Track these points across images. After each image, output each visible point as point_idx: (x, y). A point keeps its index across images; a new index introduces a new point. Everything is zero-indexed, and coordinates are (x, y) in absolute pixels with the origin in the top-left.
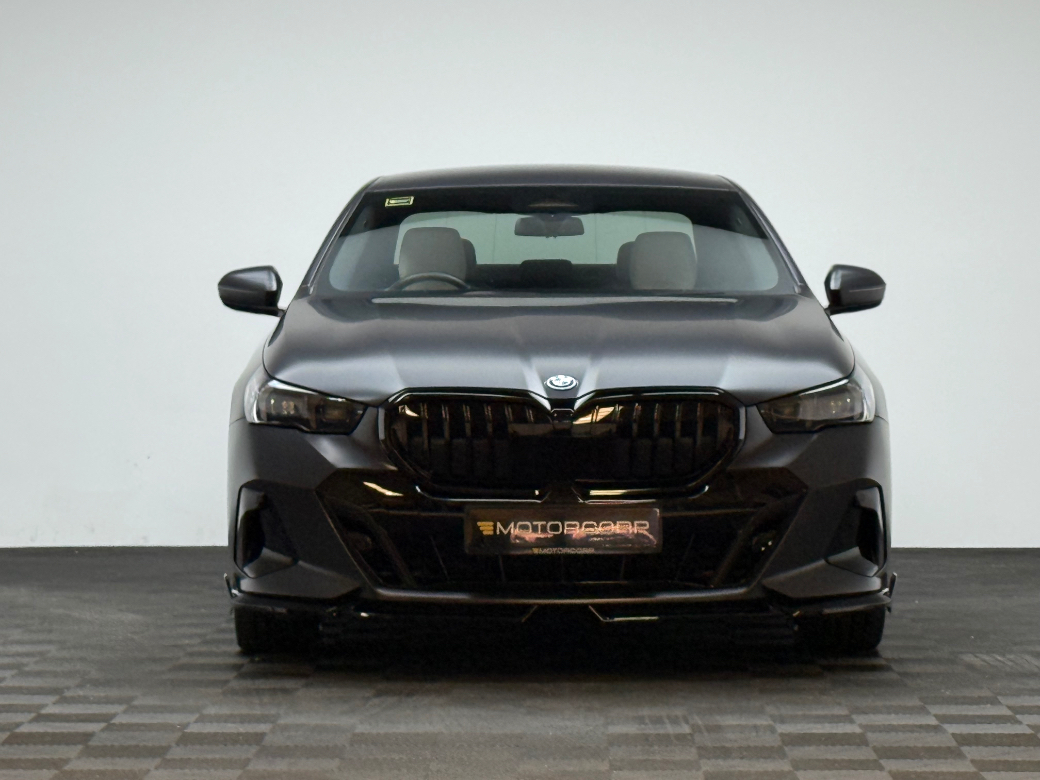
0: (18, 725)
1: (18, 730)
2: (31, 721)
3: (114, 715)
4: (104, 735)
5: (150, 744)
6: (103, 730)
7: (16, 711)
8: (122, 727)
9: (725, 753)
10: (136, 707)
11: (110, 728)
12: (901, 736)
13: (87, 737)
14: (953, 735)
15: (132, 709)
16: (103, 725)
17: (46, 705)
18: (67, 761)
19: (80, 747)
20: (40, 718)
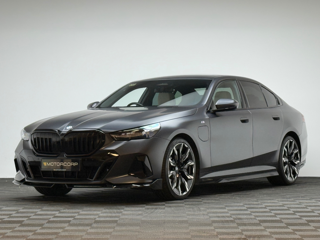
0: (50, 218)
1: (50, 220)
2: (53, 218)
3: (76, 216)
4: (73, 221)
5: (86, 223)
6: (73, 220)
7: (48, 215)
8: (78, 219)
9: (245, 225)
10: (80, 214)
11: (75, 219)
12: (291, 220)
13: (69, 221)
14: (305, 220)
15: (79, 215)
16: (73, 218)
17: (56, 214)
18: (65, 227)
19: (68, 224)
20: (55, 217)
